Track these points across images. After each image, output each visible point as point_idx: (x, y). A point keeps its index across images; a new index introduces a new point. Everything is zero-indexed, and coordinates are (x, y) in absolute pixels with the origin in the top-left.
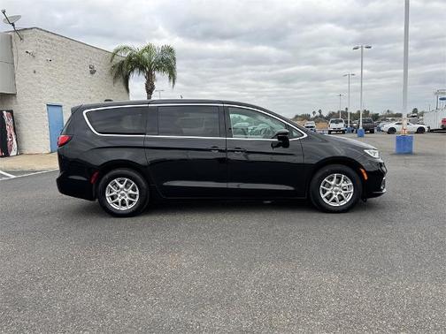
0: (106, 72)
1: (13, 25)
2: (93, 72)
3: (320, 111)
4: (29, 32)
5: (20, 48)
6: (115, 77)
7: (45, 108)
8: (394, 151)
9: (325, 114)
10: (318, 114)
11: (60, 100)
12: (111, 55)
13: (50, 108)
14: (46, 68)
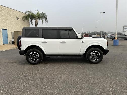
2: (18, 19)
3: (89, 32)
6: (24, 20)
7: (1, 30)
8: (113, 44)
11: (7, 28)
13: (3, 30)
14: (1, 17)
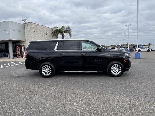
0: (51, 34)
1: (25, 22)
2: (47, 34)
3: (119, 44)
4: (29, 24)
5: (27, 28)
6: (53, 35)
8: (134, 57)
9: (120, 45)
10: (118, 45)
12: (52, 29)
